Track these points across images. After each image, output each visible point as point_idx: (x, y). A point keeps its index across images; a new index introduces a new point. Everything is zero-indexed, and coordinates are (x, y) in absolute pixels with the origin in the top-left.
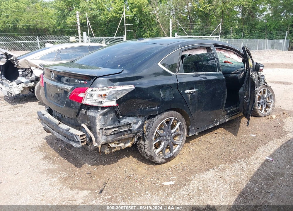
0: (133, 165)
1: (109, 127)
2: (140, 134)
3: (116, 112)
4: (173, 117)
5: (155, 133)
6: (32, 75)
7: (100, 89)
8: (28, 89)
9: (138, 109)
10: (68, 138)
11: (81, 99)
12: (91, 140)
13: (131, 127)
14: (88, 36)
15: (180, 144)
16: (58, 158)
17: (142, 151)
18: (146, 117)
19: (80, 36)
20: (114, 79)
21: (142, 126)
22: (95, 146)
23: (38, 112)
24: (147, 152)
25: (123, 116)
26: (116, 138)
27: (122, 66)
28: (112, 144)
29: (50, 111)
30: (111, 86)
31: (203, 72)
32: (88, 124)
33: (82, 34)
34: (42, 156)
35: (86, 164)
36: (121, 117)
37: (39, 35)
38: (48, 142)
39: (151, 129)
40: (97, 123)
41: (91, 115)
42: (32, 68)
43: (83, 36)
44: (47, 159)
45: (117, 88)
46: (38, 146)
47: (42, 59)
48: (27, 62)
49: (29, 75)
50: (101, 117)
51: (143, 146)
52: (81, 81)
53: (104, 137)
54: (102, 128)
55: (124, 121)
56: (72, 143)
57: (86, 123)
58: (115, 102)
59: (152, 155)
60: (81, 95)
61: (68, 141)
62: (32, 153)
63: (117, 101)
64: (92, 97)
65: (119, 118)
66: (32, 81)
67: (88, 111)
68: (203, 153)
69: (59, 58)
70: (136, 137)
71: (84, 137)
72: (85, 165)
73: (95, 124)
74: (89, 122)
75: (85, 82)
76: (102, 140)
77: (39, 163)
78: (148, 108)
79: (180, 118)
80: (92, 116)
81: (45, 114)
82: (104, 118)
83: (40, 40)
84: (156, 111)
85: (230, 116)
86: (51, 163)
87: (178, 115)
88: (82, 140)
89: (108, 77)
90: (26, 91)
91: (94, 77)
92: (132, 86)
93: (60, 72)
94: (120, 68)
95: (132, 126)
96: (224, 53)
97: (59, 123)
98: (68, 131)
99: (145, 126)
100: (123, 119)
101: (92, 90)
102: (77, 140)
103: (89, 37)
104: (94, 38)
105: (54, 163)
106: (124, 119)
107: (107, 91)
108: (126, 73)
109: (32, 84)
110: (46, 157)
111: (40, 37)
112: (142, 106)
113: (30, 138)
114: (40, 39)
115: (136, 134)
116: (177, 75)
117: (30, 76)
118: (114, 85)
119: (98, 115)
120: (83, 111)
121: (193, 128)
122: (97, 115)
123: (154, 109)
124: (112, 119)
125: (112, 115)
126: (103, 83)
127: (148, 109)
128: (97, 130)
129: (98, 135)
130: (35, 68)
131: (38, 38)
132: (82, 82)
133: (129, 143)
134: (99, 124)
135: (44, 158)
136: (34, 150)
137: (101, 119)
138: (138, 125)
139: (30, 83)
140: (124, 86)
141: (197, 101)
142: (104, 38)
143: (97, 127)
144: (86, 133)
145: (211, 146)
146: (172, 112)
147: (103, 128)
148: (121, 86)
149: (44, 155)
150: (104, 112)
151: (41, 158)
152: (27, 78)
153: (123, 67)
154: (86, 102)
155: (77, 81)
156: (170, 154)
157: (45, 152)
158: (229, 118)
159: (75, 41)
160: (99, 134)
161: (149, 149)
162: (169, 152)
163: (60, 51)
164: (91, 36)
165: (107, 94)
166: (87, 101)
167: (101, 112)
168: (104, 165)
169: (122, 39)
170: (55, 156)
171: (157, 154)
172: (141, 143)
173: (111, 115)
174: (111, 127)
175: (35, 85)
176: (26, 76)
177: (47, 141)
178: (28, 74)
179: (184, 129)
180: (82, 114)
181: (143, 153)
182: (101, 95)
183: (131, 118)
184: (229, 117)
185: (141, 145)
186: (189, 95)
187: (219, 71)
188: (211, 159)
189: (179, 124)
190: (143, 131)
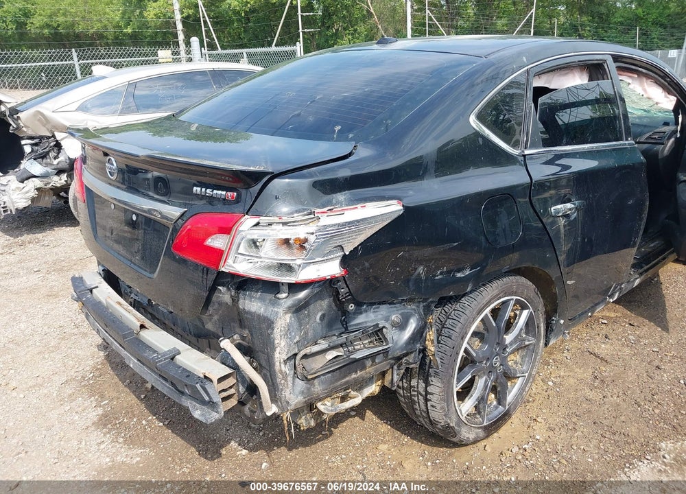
0: (383, 447)
1: (315, 349)
2: (413, 360)
3: (338, 293)
4: (512, 295)
5: (462, 353)
6: (58, 154)
7: (285, 219)
8: (51, 192)
9: (408, 281)
10: (172, 384)
11: (218, 254)
12: (253, 389)
13: (385, 339)
14: (204, 47)
15: (527, 375)
16: (144, 422)
17: (414, 410)
18: (432, 302)
19: (182, 47)
20: (332, 179)
21: (419, 335)
22: (269, 414)
23: (74, 279)
24: (434, 415)
25: (359, 304)
26: (339, 383)
27: (350, 131)
28: (326, 402)
29: (111, 279)
30: (324, 206)
31: (590, 143)
32: (243, 338)
33: (188, 44)
34: (94, 414)
35: (233, 444)
36: (352, 307)
37: (79, 46)
38: (110, 362)
39: (449, 342)
40: (276, 342)
41: (253, 310)
42: (59, 136)
43: (190, 47)
44: (109, 426)
45: (346, 212)
46: (80, 375)
47: (83, 108)
48: (45, 120)
49: (52, 154)
50: (288, 316)
51: (421, 397)
52: (215, 192)
53: (300, 384)
54: (292, 353)
55: (361, 319)
56: (189, 405)
57: (235, 337)
58: (337, 263)
59: (451, 425)
60: (217, 242)
61: (175, 397)
62: (62, 401)
63: (345, 261)
64: (257, 247)
65: (345, 313)
66: (60, 172)
67: (241, 296)
68: (591, 395)
69: (130, 105)
70: (399, 368)
71: (232, 381)
72: (228, 447)
73: (269, 345)
74: (246, 333)
75: (229, 194)
76: (293, 394)
77: (84, 443)
78: (441, 274)
79: (532, 294)
80: (259, 316)
81: (97, 287)
82: (299, 320)
83: (80, 58)
84: (466, 280)
85: (642, 270)
86: (121, 440)
87: (527, 288)
88: (225, 394)
89: (311, 176)
90: (47, 198)
91: (263, 174)
92: (395, 202)
93: (137, 156)
94: (342, 137)
95: (389, 337)
96: (629, 81)
97: (142, 327)
98: (172, 359)
99: (431, 335)
100: (358, 312)
101: (258, 224)
102: (207, 399)
103: (205, 51)
104: (220, 51)
105: (130, 442)
106: (361, 313)
107: (312, 228)
108: (366, 157)
109: (60, 179)
110: (105, 415)
111: (80, 51)
112: (421, 269)
113: (57, 347)
114: (81, 56)
115: (399, 359)
116: (524, 156)
117: (56, 158)
118: (334, 201)
119: (281, 310)
120: (224, 294)
121: (562, 322)
122: (277, 313)
123: (459, 275)
124: (323, 316)
125: (324, 305)
126: (292, 195)
127: (440, 277)
128: (277, 364)
129: (278, 380)
130: (67, 134)
131: (75, 54)
132: (219, 192)
133: (372, 383)
134: (283, 343)
135: (100, 420)
136: (69, 390)
137: (289, 326)
138: (409, 332)
139: (56, 178)
140: (368, 204)
141: (579, 239)
142: (245, 51)
143: (277, 355)
144: (235, 367)
145: (607, 371)
146: (510, 278)
147: (295, 355)
148: (359, 206)
149: (100, 411)
150: (300, 301)
151: (89, 423)
152: (46, 164)
153: (351, 136)
154: (233, 265)
155: (199, 189)
156: (496, 408)
157: (102, 397)
158: (642, 277)
159: (171, 60)
160: (285, 376)
161: (442, 408)
162: (495, 403)
163: (133, 85)
164: (212, 46)
165: (312, 238)
166: (239, 264)
167: (290, 302)
168: (290, 449)
169: (293, 54)
170: (132, 412)
171: (463, 419)
172: (411, 387)
173: (321, 305)
174: (323, 344)
175: (69, 182)
176: (43, 156)
177: (107, 357)
178: (49, 151)
179: (538, 327)
180: (220, 304)
181: (417, 416)
182: (286, 242)
183: (384, 310)
184: (641, 274)
185: (413, 393)
186: (562, 222)
187: (627, 140)
188: (623, 418)
189: (525, 313)
190: (424, 350)
